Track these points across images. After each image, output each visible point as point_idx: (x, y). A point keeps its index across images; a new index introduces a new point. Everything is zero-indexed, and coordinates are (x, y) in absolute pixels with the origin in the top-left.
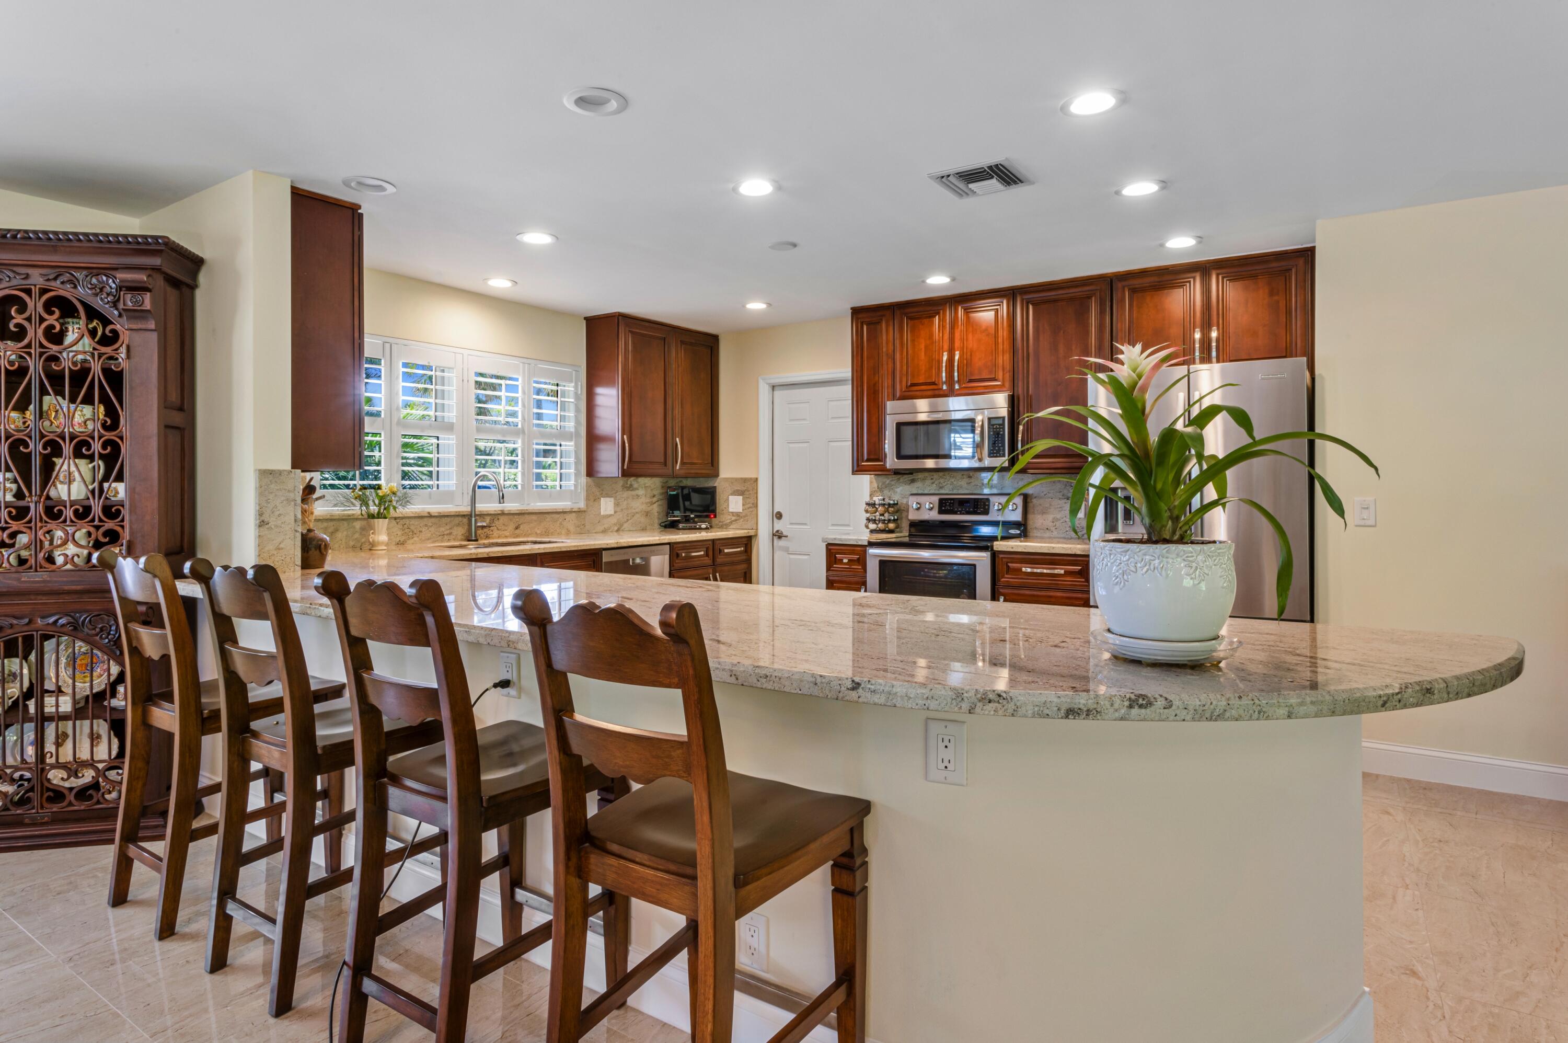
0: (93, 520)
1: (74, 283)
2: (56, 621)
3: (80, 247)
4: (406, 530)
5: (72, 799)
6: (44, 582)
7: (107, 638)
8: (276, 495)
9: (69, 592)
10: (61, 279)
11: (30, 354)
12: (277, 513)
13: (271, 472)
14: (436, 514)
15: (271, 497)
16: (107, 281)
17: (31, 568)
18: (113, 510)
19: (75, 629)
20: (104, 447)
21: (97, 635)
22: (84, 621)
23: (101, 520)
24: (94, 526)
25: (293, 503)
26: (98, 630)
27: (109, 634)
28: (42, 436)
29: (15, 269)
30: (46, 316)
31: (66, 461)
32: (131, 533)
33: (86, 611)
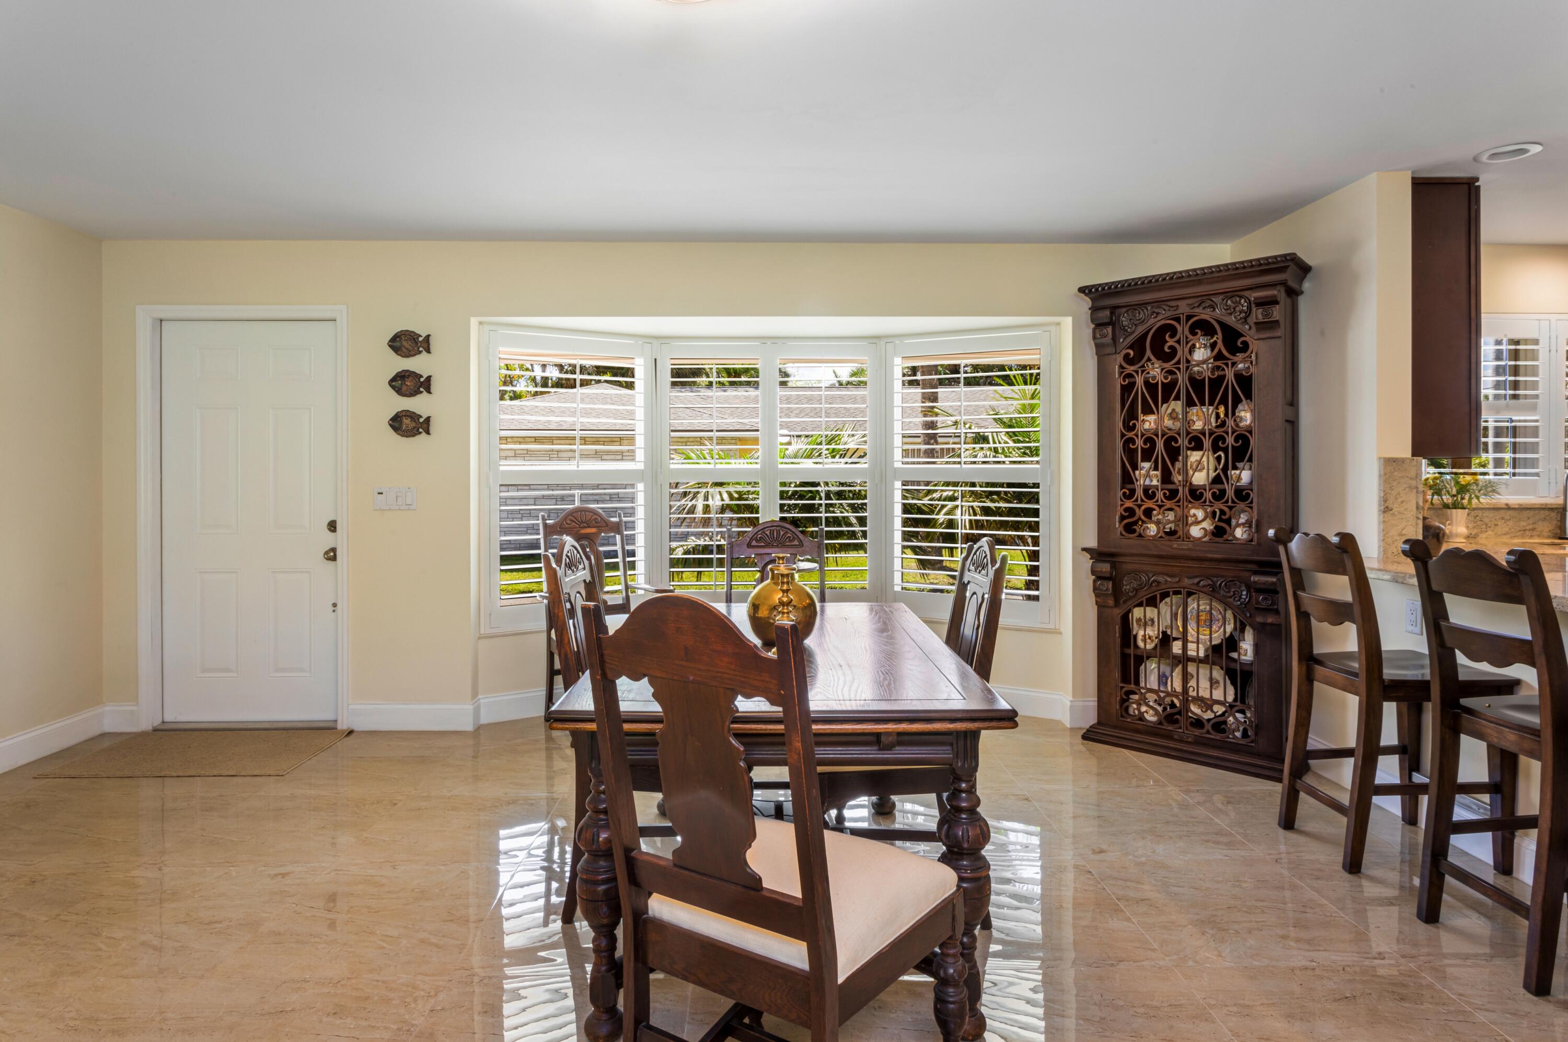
0: (1227, 502)
1: (1213, 307)
2: (1199, 582)
3: (1219, 277)
4: (1479, 522)
5: (1210, 729)
6: (1189, 549)
7: (1239, 600)
8: (1399, 483)
9: (1211, 560)
10: (1204, 305)
11: (1179, 369)
12: (1400, 500)
13: (1394, 460)
14: (1516, 507)
15: (1395, 484)
16: (1240, 300)
17: (1179, 538)
18: (1244, 493)
19: (1214, 590)
20: (1236, 440)
21: (1231, 597)
22: (1220, 585)
23: (1233, 502)
24: (1229, 507)
25: (1415, 491)
26: (1232, 593)
27: (1240, 598)
28: (1188, 433)
29: (1169, 303)
30: (1191, 337)
31: (1206, 453)
32: (1259, 513)
33: (1222, 576)
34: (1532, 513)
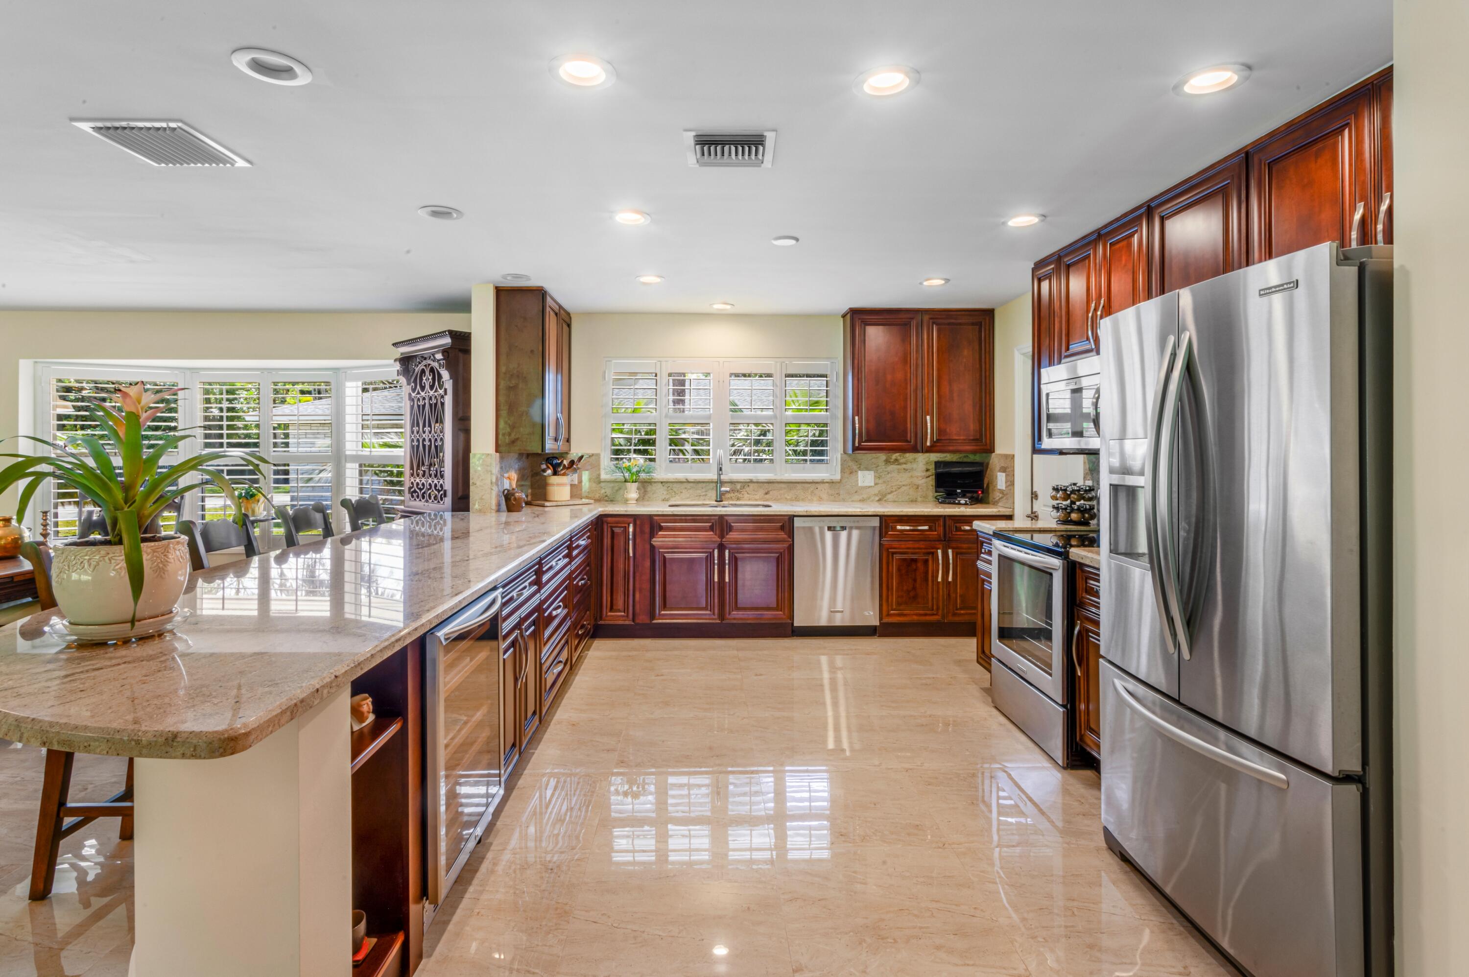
1: (434, 360)
4: (670, 491)
8: (482, 468)
10: (432, 358)
11: (426, 396)
12: (481, 478)
14: (693, 481)
15: (479, 469)
25: (490, 473)
30: (429, 377)
34: (704, 485)
